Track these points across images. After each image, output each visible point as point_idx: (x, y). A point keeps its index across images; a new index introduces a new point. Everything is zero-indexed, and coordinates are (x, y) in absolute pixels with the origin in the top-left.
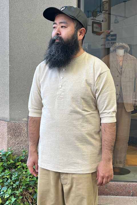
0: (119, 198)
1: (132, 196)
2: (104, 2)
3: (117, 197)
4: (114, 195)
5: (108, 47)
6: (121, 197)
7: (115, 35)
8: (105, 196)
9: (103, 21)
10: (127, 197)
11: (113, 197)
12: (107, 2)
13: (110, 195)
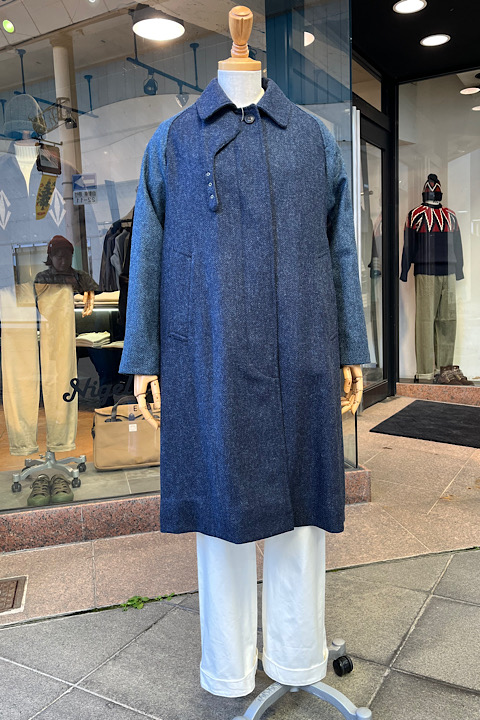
0: (48, 552)
1: (86, 539)
2: (60, 99)
3: (42, 549)
4: (33, 547)
5: (80, 204)
6: (55, 547)
7: (93, 177)
8: (8, 555)
9: (61, 144)
10: (72, 545)
11: (30, 551)
12: (68, 99)
13: (22, 546)
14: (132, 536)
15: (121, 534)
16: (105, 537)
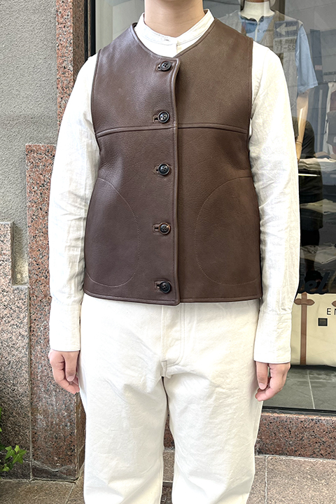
14: (312, 460)
15: (300, 455)
16: (280, 454)
